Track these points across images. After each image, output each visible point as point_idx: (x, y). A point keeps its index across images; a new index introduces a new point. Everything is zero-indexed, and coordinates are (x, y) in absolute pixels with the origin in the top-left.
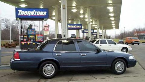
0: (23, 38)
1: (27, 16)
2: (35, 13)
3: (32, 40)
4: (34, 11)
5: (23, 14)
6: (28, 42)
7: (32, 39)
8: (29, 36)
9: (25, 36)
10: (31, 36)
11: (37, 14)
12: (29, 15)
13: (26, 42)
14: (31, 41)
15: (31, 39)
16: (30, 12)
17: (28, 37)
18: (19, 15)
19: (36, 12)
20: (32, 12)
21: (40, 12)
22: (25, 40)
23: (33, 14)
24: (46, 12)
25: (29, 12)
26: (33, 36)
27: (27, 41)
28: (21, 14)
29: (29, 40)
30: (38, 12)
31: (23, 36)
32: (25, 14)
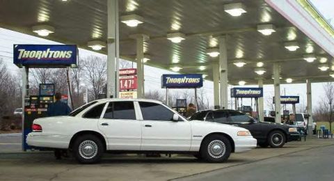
0: (30, 101)
1: (35, 59)
2: (49, 53)
3: (46, 106)
4: (49, 50)
5: (27, 57)
6: (39, 110)
7: (46, 104)
8: (41, 98)
9: (33, 98)
10: (44, 99)
11: (54, 56)
12: (39, 58)
13: (34, 110)
14: (44, 107)
15: (44, 104)
16: (41, 52)
17: (38, 100)
18: (20, 58)
19: (52, 52)
20: (44, 52)
21: (59, 52)
22: (33, 106)
23: (46, 57)
24: (71, 52)
25: (38, 52)
26: (48, 99)
27: (37, 107)
28: (24, 56)
29: (41, 106)
30: (56, 53)
31: (29, 99)
32: (30, 57)
